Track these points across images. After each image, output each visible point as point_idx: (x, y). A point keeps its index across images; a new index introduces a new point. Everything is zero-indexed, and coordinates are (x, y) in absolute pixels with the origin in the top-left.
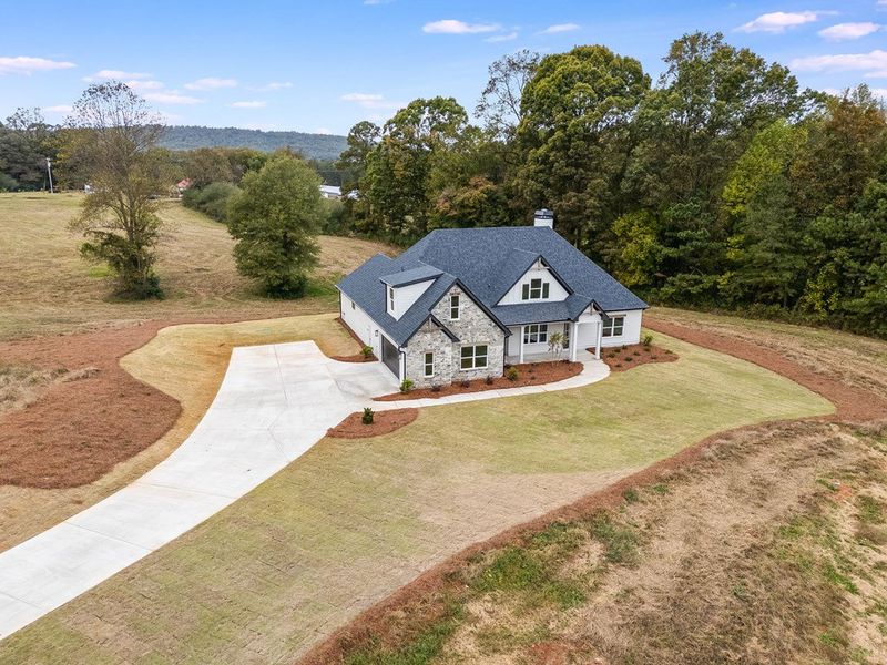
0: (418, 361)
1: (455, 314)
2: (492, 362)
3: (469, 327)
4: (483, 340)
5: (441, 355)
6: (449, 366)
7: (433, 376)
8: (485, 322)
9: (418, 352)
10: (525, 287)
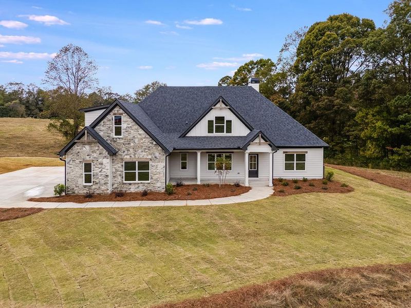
0: (77, 169)
1: (118, 132)
2: (155, 177)
3: (132, 144)
4: (145, 157)
5: (100, 166)
6: (107, 176)
7: (92, 184)
8: (147, 141)
9: (77, 161)
10: (210, 123)
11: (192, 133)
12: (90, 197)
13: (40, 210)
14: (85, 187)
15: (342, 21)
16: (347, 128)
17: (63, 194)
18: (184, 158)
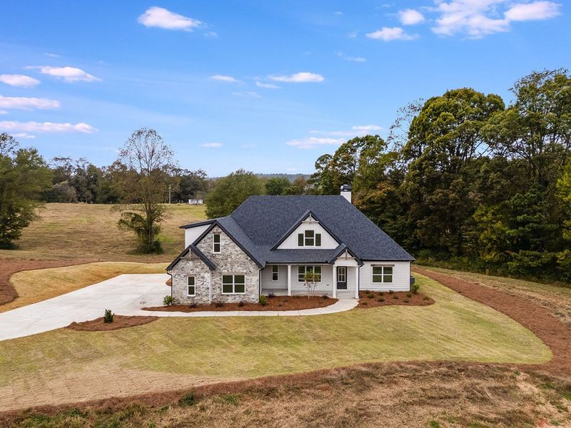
0: (182, 282)
1: (217, 248)
2: (250, 289)
3: (229, 260)
4: (241, 271)
5: (201, 280)
6: (208, 288)
7: (195, 295)
8: (243, 257)
9: (182, 275)
10: (300, 236)
11: (283, 246)
12: (193, 307)
14: (189, 298)
16: (465, 227)
17: (171, 304)
18: (275, 269)
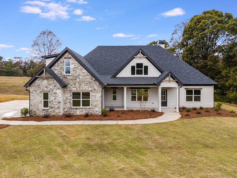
2: (94, 104)
3: (78, 80)
4: (87, 89)
5: (54, 95)
6: (60, 102)
7: (49, 108)
8: (89, 77)
9: (38, 92)
10: (133, 68)
11: (120, 75)
12: (47, 117)
13: (7, 126)
14: (44, 110)
15: (211, 14)
16: (216, 80)
17: (27, 115)
18: (115, 92)
